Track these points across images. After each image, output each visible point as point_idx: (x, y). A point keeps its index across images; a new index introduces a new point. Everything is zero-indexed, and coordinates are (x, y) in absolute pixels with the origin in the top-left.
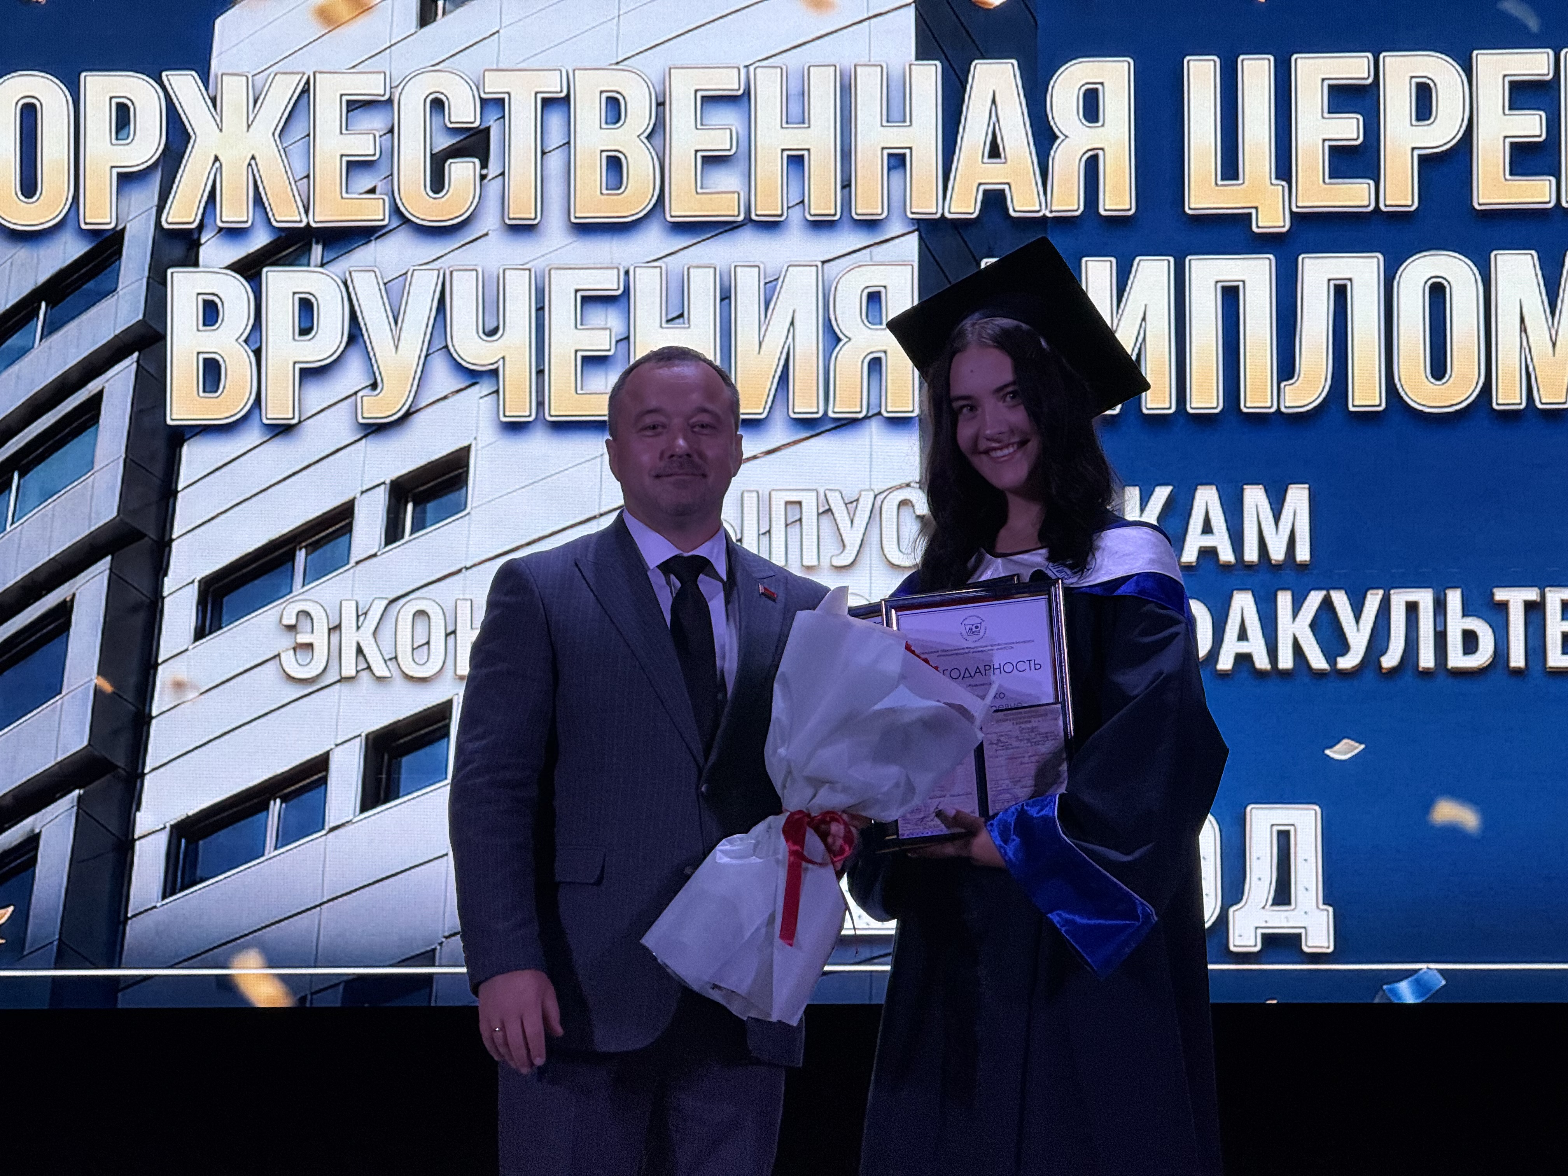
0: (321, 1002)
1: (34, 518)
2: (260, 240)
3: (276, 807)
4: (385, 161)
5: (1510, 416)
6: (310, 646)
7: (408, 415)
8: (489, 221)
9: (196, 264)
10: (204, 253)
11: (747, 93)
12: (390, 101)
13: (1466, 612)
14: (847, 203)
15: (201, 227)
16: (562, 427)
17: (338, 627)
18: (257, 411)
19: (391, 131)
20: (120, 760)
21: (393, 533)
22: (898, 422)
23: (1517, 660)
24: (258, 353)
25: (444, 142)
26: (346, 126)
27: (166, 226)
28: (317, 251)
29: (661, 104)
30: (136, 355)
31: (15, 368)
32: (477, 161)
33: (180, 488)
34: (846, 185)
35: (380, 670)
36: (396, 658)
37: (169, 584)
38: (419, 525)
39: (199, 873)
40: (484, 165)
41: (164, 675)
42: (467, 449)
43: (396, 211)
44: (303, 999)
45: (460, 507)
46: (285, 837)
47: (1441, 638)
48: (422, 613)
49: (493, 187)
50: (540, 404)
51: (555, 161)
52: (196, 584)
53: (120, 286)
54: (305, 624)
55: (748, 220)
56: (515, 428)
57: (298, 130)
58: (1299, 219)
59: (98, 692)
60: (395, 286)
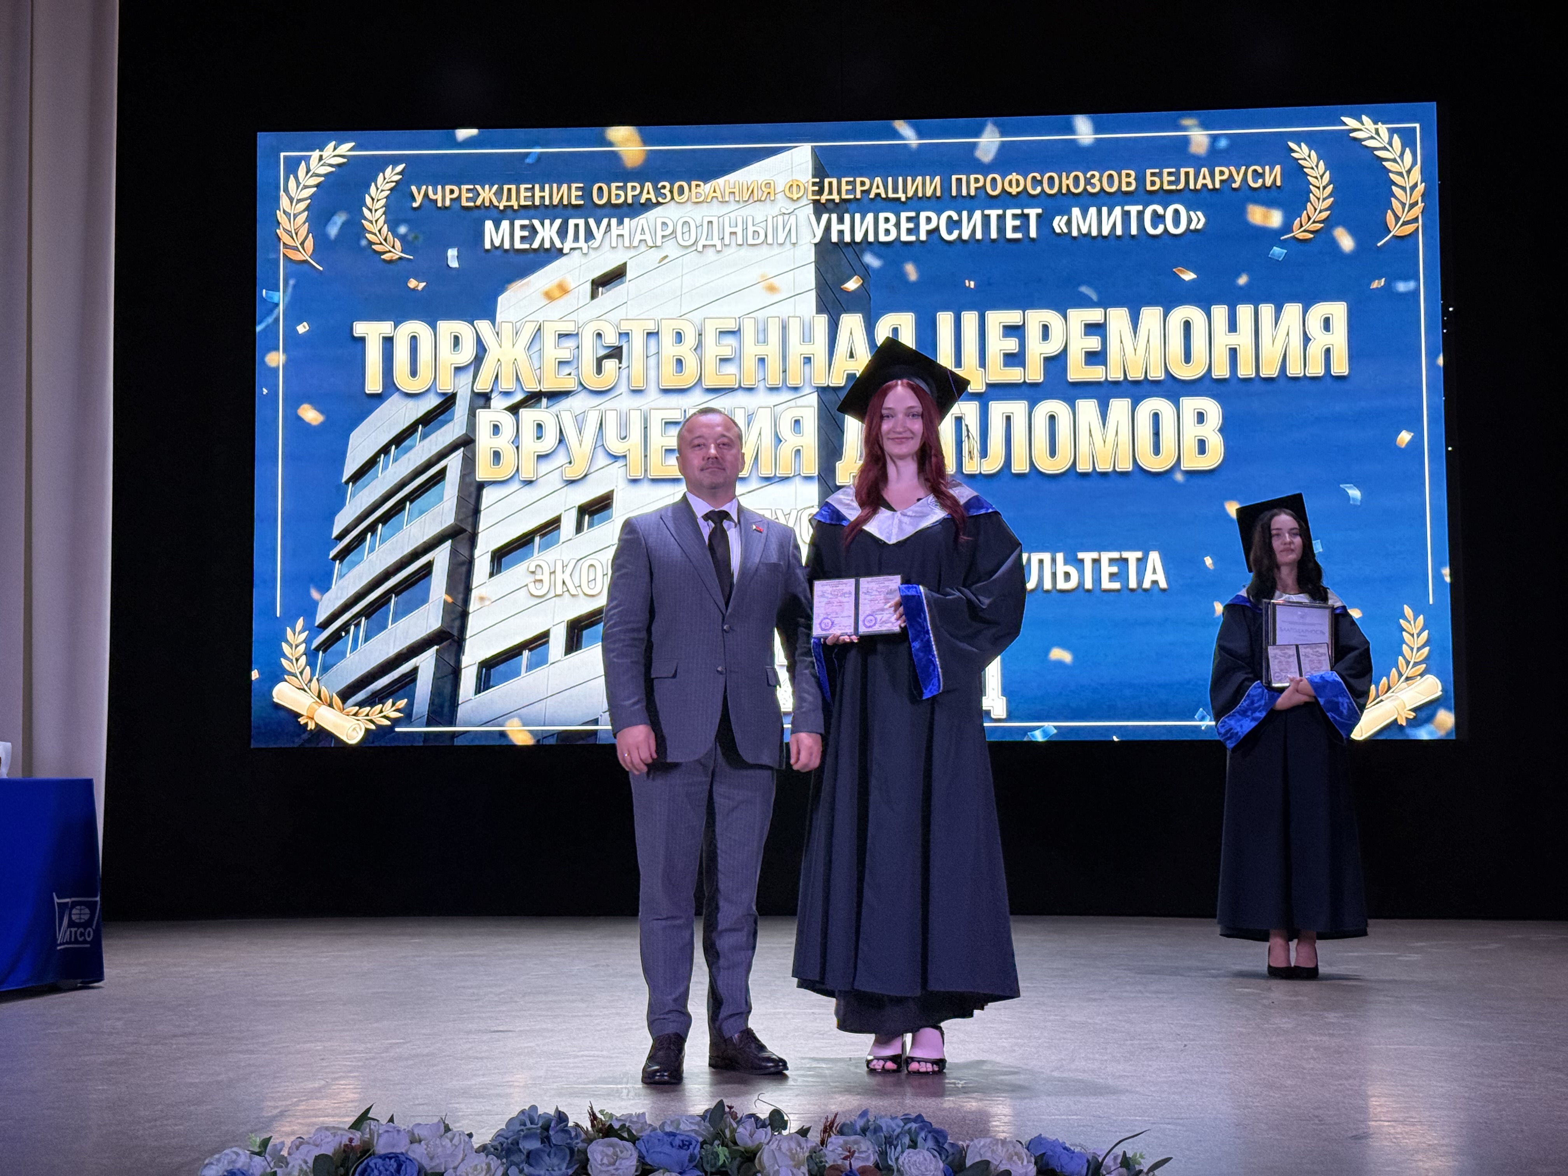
0: (547, 742)
1: (417, 522)
2: (519, 397)
3: (526, 653)
4: (575, 361)
5: (1085, 475)
6: (541, 581)
7: (586, 476)
8: (623, 388)
9: (489, 407)
10: (492, 401)
11: (739, 329)
12: (577, 334)
13: (1066, 562)
14: (785, 380)
15: (492, 391)
16: (655, 481)
17: (554, 572)
18: (517, 475)
19: (578, 347)
20: (455, 633)
21: (579, 528)
22: (808, 478)
23: (1088, 585)
24: (517, 448)
25: (602, 352)
26: (557, 345)
27: (476, 391)
28: (544, 401)
29: (700, 335)
30: (462, 449)
31: (407, 456)
32: (617, 361)
33: (482, 508)
34: (784, 371)
35: (573, 591)
36: (580, 586)
37: (477, 552)
38: (591, 525)
39: (491, 683)
40: (620, 362)
41: (475, 594)
42: (612, 491)
43: (581, 384)
44: (538, 741)
45: (609, 517)
46: (530, 668)
47: (1054, 575)
48: (592, 565)
49: (625, 373)
50: (646, 471)
51: (652, 361)
52: (490, 554)
53: (456, 417)
54: (539, 570)
55: (740, 387)
56: (635, 481)
57: (536, 348)
58: (989, 386)
59: (445, 602)
60: (580, 418)
